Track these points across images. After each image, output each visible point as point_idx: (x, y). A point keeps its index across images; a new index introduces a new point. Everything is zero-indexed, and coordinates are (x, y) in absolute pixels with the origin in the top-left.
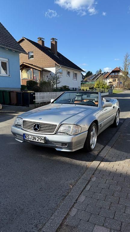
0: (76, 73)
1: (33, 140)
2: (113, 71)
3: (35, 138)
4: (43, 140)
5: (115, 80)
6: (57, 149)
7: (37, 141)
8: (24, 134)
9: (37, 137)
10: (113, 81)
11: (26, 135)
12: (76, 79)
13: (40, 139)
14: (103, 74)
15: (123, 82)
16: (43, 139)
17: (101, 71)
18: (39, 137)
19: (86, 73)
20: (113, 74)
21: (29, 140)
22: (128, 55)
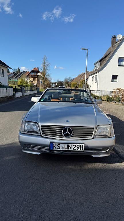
0: (2, 69)
1: (67, 149)
2: (32, 71)
3: (69, 146)
4: (82, 148)
5: (35, 79)
6: (94, 156)
7: (72, 150)
8: (51, 143)
9: (73, 145)
10: (33, 80)
11: (55, 144)
12: (3, 75)
13: (78, 146)
14: (22, 72)
15: (43, 82)
16: (82, 146)
17: (19, 70)
18: (76, 145)
19: (13, 70)
20: (33, 74)
21: (60, 149)
22: (46, 57)
